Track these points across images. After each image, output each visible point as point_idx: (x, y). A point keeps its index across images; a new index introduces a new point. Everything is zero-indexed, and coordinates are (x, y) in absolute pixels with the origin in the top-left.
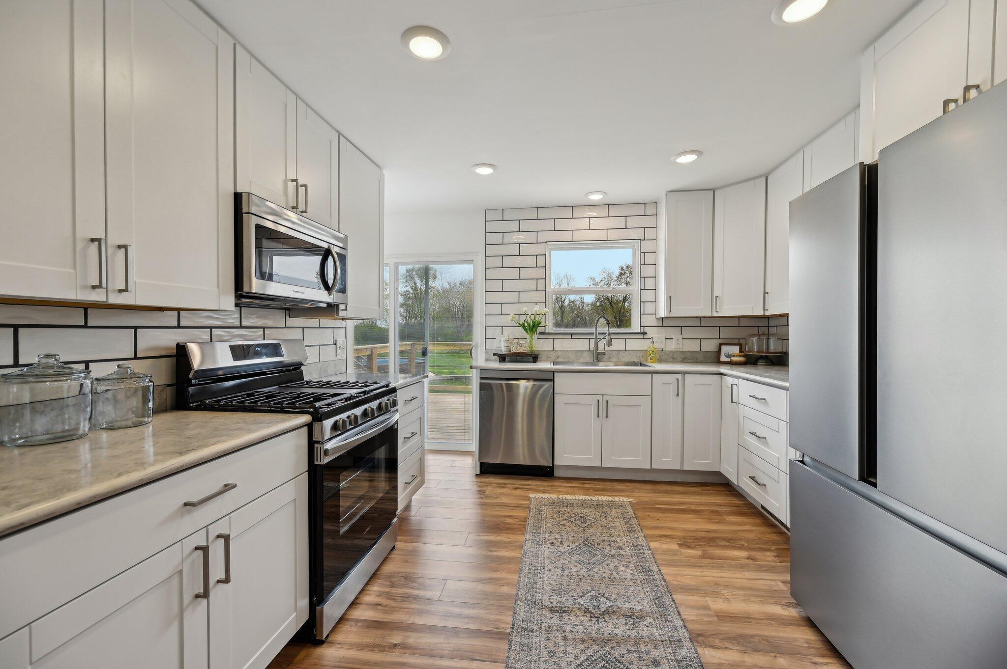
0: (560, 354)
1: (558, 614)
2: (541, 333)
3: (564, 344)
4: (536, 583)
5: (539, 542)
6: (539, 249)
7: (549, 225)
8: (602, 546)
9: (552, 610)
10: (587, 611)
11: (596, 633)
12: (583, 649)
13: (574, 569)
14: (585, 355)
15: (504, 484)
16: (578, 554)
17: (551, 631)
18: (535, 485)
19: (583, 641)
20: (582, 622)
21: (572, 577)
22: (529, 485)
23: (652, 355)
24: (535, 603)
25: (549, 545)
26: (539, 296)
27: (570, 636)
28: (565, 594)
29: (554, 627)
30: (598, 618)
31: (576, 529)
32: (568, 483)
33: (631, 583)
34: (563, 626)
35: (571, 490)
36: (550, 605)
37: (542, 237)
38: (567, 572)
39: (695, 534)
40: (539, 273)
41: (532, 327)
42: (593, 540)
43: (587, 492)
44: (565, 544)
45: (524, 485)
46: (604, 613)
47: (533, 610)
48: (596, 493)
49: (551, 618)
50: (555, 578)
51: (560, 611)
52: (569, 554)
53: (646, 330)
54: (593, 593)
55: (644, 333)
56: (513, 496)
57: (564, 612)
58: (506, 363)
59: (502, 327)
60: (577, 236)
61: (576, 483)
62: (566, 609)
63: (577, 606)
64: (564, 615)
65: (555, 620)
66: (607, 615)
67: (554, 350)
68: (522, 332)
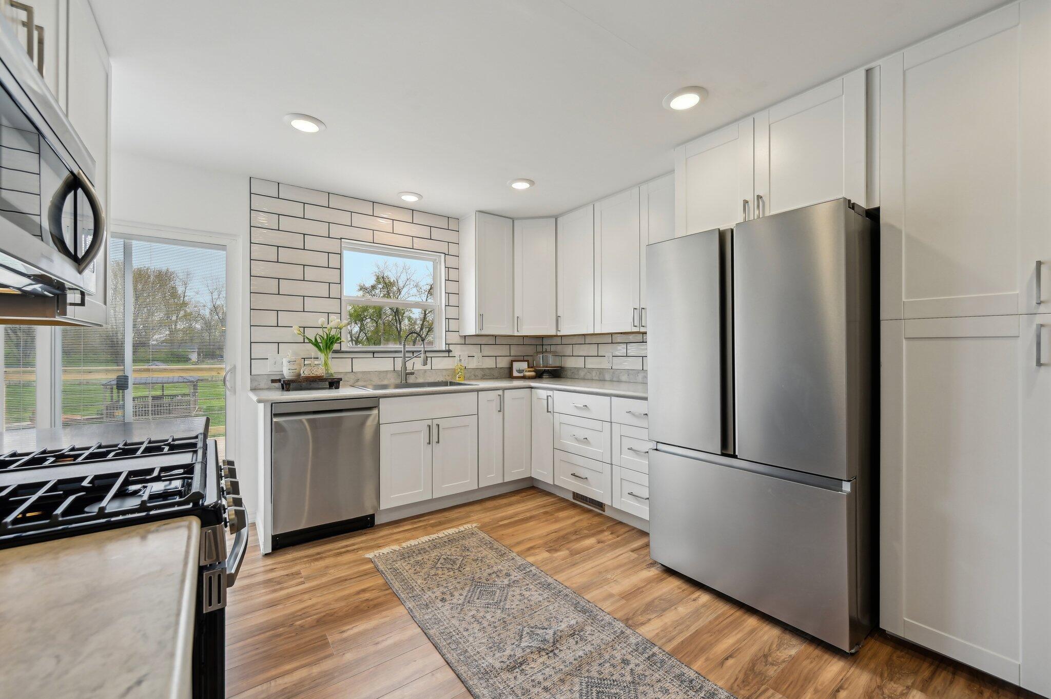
0: (360, 376)
1: (517, 670)
2: (336, 352)
3: (364, 365)
4: (466, 651)
5: (427, 605)
6: (332, 246)
7: (345, 218)
8: (492, 581)
9: (511, 669)
10: (540, 650)
11: (566, 666)
12: (569, 688)
13: (488, 616)
14: (389, 375)
15: (318, 554)
16: (478, 599)
17: (528, 691)
18: (362, 542)
19: (562, 681)
20: (543, 663)
21: (495, 624)
22: (353, 544)
23: (460, 374)
24: (487, 673)
25: (440, 604)
26: (333, 306)
27: (548, 684)
28: (504, 646)
29: (527, 686)
30: (552, 651)
31: (451, 573)
32: (397, 527)
33: (547, 604)
34: (533, 678)
35: (408, 535)
36: (504, 666)
37: (335, 231)
38: (485, 624)
39: (550, 537)
40: (333, 276)
41: (328, 344)
42: (480, 578)
43: (426, 530)
44: (456, 594)
45: (347, 546)
46: (554, 643)
47: (491, 681)
48: (436, 529)
49: (516, 678)
50: (480, 634)
51: (516, 665)
52: (469, 602)
53: (452, 347)
54: (526, 630)
55: (450, 351)
56: (345, 564)
57: (521, 664)
59: (278, 343)
60: (379, 237)
61: (406, 525)
62: (521, 660)
63: (528, 650)
64: (523, 667)
65: (521, 678)
66: (558, 644)
67: (352, 372)
68: (312, 350)
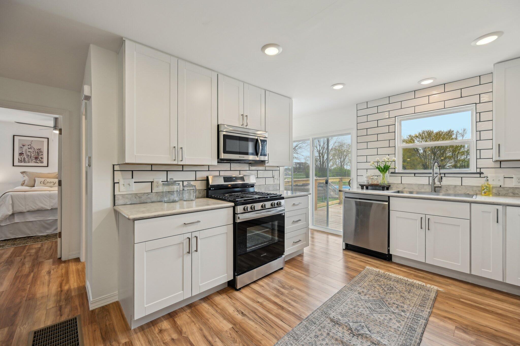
0: (406, 186)
1: (333, 323)
2: (392, 173)
3: (409, 180)
4: (334, 306)
5: (352, 290)
6: (391, 121)
7: (398, 105)
8: (391, 306)
9: (332, 320)
10: (350, 329)
11: (347, 341)
12: (334, 343)
13: (361, 309)
14: (425, 187)
15: (356, 257)
16: (371, 304)
17: (324, 328)
18: (375, 263)
19: (336, 340)
20: (343, 332)
21: (356, 312)
22: (371, 262)
23: (485, 190)
24: (326, 314)
25: (357, 293)
26: (391, 150)
27: (331, 334)
28: (345, 317)
29: (327, 327)
30: (354, 335)
31: (381, 291)
32: (398, 267)
33: (392, 330)
34: (332, 329)
35: (397, 271)
36: (332, 318)
37: (393, 114)
38: (356, 309)
40: (391, 136)
41: (384, 169)
42: (387, 301)
43: (409, 275)
44: (367, 296)
45: (368, 261)
46: (359, 335)
47: (323, 316)
48: (415, 278)
49: (329, 323)
50: (347, 308)
51: (336, 323)
52: (365, 301)
53: (482, 170)
54: (363, 324)
55: (481, 173)
56: (357, 264)
57: (337, 324)
58: (369, 190)
59: (367, 169)
60: (418, 109)
61: (405, 269)
62: (339, 323)
63: (347, 325)
64: (336, 325)
65: (330, 325)
66: (361, 337)
67: (401, 183)
68: (377, 172)
